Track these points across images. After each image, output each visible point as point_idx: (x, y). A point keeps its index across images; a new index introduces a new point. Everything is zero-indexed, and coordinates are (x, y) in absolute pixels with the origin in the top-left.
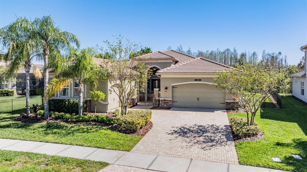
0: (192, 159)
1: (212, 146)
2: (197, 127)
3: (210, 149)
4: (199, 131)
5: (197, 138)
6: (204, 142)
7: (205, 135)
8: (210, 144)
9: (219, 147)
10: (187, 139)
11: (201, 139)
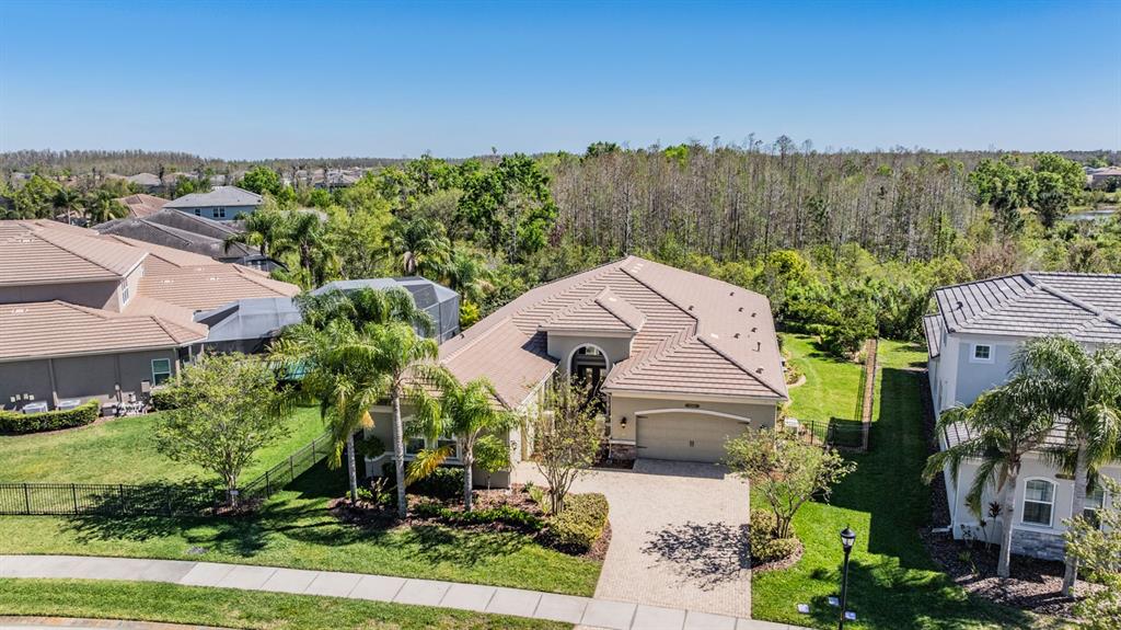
0: (686, 611)
1: (715, 581)
2: (691, 532)
3: (713, 589)
4: (695, 543)
5: (692, 562)
6: (703, 571)
7: (704, 553)
8: (713, 576)
9: (726, 584)
10: (677, 566)
11: (699, 564)
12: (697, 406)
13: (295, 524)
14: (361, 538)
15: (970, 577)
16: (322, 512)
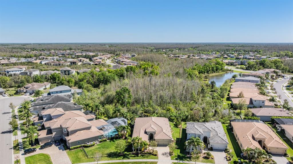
0: (166, 160)
2: (165, 153)
8: (167, 157)
12: (164, 140)
14: (137, 156)
16: (131, 154)
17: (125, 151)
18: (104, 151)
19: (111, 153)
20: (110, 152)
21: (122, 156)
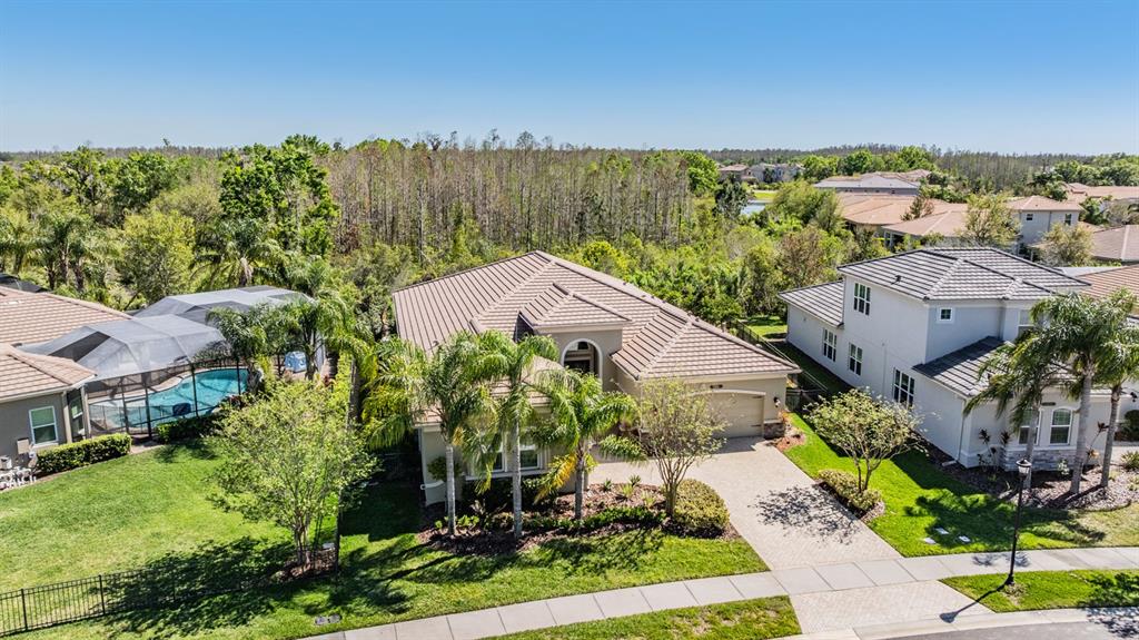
0: (854, 564)
1: (846, 536)
2: (781, 499)
3: (851, 542)
4: (796, 508)
5: (811, 524)
8: (839, 532)
10: (804, 529)
11: (818, 524)
12: (721, 386)
13: (404, 568)
14: (499, 566)
15: (1007, 493)
16: (425, 548)
17: (348, 525)
18: (75, 559)
19: (171, 562)
20: (158, 553)
21: (310, 582)
